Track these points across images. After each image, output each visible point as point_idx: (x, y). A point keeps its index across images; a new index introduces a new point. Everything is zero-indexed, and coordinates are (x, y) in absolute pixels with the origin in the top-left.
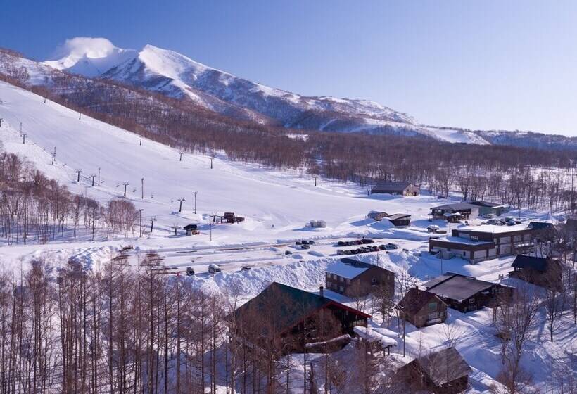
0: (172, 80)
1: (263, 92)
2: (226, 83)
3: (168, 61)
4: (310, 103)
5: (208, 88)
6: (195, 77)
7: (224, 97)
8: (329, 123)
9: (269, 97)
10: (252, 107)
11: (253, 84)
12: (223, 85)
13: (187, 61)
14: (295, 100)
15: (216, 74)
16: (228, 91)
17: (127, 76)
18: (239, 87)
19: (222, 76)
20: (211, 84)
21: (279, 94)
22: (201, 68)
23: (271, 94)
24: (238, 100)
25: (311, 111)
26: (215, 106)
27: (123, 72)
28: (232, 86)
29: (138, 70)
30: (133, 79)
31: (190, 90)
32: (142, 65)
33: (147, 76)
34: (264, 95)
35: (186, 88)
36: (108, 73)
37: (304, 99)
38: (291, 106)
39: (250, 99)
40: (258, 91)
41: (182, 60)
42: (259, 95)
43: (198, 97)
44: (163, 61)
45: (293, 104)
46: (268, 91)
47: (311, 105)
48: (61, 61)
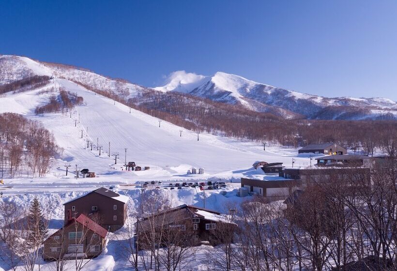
0: (231, 92)
1: (295, 97)
2: (269, 92)
3: (231, 81)
4: (330, 102)
5: (256, 97)
6: (248, 90)
7: (267, 102)
8: (340, 114)
9: (299, 100)
10: (286, 107)
11: (288, 92)
12: (267, 94)
13: (243, 80)
14: (319, 100)
15: (263, 87)
16: (270, 98)
17: (203, 93)
18: (277, 95)
19: (266, 88)
20: (258, 94)
21: (306, 97)
22: (252, 84)
23: (300, 98)
24: (276, 104)
25: (329, 107)
26: (259, 108)
27: (201, 90)
28: (272, 94)
29: (211, 88)
30: (207, 94)
31: (242, 98)
32: (213, 85)
33: (216, 92)
34: (295, 98)
35: (240, 97)
36: (192, 92)
37: (325, 100)
38: (314, 105)
39: (285, 102)
40: (291, 96)
41: (240, 80)
42: (292, 99)
43: (246, 102)
44: (227, 82)
45: (316, 103)
46: (298, 95)
47: (331, 103)
48: (165, 86)
